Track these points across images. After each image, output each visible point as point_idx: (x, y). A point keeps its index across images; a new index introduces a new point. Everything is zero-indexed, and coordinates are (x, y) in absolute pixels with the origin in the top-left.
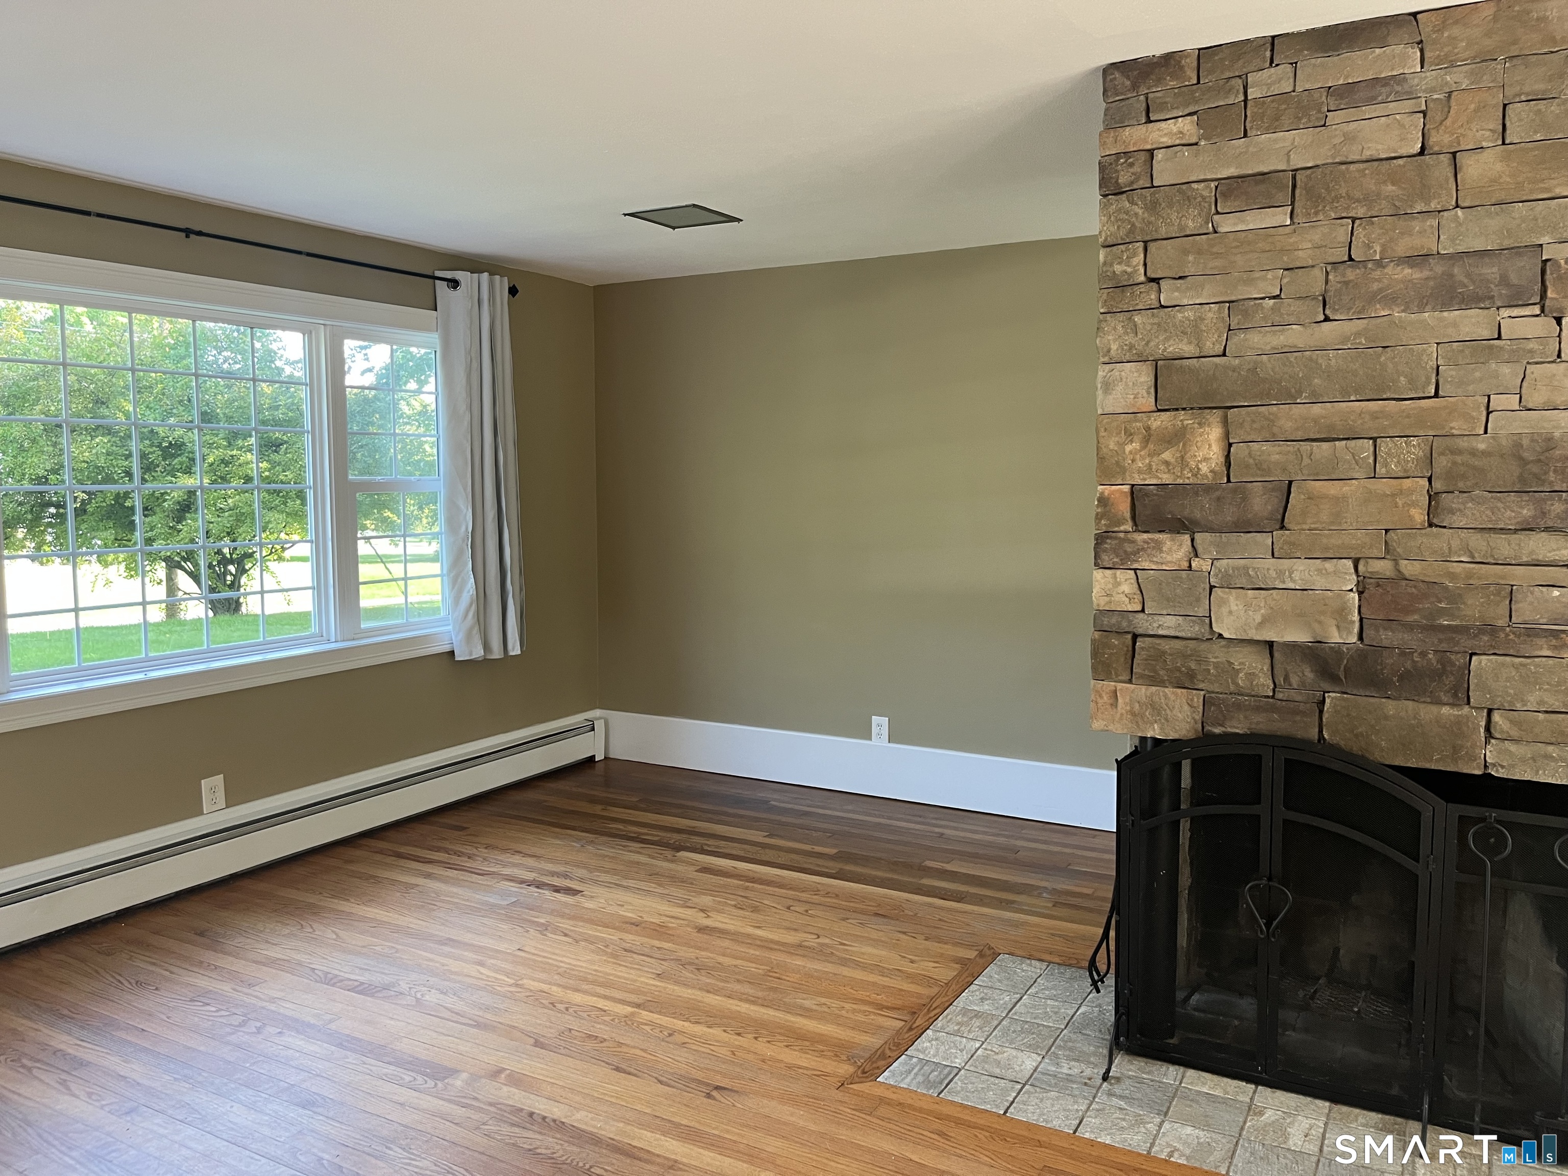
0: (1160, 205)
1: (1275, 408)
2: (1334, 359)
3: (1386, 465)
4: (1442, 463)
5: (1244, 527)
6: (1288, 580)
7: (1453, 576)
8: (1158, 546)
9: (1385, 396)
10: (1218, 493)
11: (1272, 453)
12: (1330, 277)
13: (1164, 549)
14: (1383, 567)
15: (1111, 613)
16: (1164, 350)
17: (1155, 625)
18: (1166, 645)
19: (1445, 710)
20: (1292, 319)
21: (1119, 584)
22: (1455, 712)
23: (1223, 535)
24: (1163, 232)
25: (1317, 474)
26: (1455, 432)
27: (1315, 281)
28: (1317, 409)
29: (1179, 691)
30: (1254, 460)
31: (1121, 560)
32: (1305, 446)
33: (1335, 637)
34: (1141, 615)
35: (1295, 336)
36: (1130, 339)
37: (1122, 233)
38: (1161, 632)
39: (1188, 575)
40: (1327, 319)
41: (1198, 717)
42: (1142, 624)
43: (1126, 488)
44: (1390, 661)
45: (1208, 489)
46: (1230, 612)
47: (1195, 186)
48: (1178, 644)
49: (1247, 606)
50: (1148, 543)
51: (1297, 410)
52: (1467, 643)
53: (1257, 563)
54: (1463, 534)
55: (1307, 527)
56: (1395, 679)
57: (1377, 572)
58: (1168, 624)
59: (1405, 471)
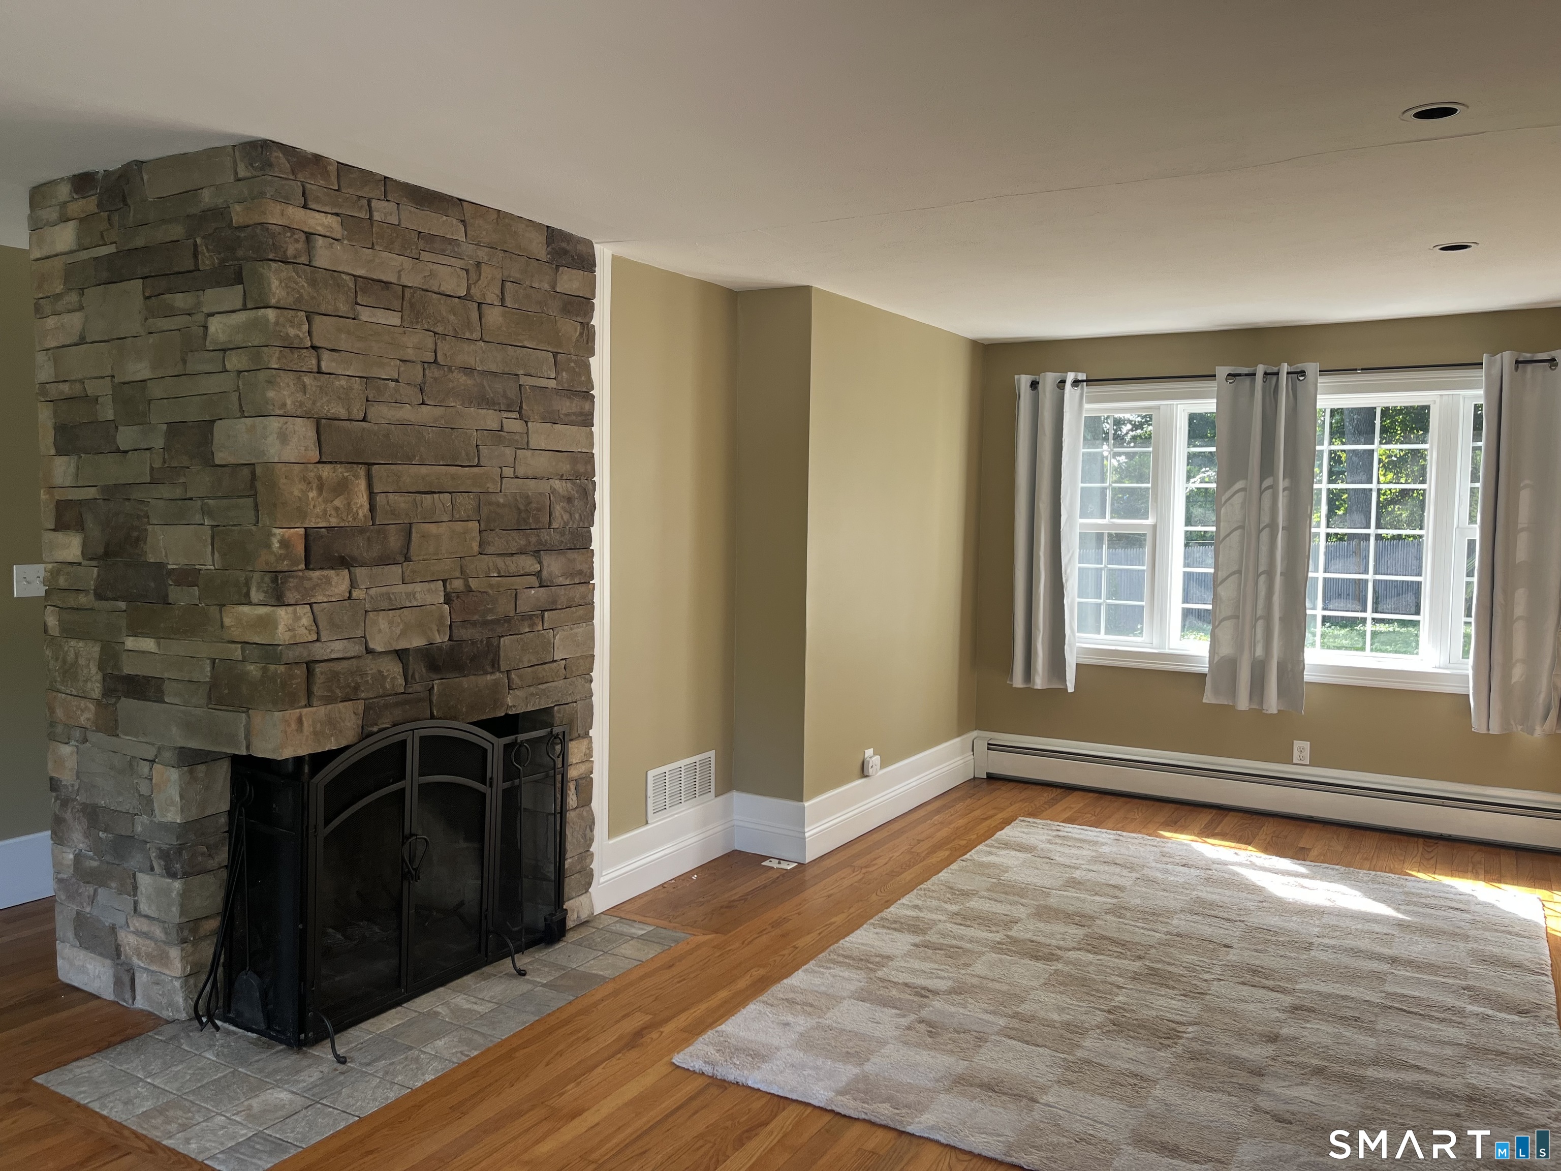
0: (318, 284)
1: (400, 467)
2: (429, 434)
3: (459, 512)
4: (485, 510)
5: (385, 561)
6: (413, 600)
7: (491, 586)
8: (328, 581)
9: (456, 463)
10: (368, 534)
11: (401, 502)
12: (427, 372)
13: (333, 583)
14: (458, 584)
15: (295, 646)
16: (328, 411)
17: (329, 650)
18: (339, 667)
19: (489, 677)
20: (406, 400)
21: (299, 618)
22: (493, 677)
23: (373, 568)
24: (323, 309)
25: (425, 518)
26: (490, 490)
27: (416, 373)
28: (424, 470)
29: (346, 704)
30: (390, 507)
31: (302, 596)
32: (418, 497)
33: (438, 640)
34: (318, 644)
35: (406, 413)
36: (300, 396)
37: (291, 299)
38: (333, 656)
39: (350, 604)
40: (423, 403)
41: (360, 722)
42: (320, 651)
43: (302, 531)
44: (466, 650)
45: (362, 530)
46: (380, 631)
47: (344, 276)
48: (345, 664)
49: (391, 623)
50: (321, 579)
51: (414, 469)
52: (499, 630)
53: (395, 589)
54: (494, 558)
55: (421, 558)
56: (468, 662)
57: (456, 588)
58: (337, 648)
59: (468, 516)
